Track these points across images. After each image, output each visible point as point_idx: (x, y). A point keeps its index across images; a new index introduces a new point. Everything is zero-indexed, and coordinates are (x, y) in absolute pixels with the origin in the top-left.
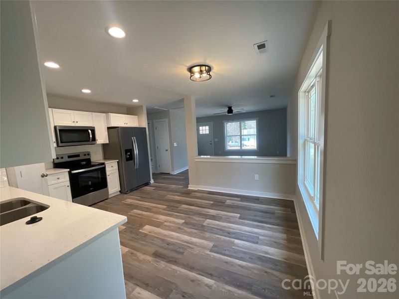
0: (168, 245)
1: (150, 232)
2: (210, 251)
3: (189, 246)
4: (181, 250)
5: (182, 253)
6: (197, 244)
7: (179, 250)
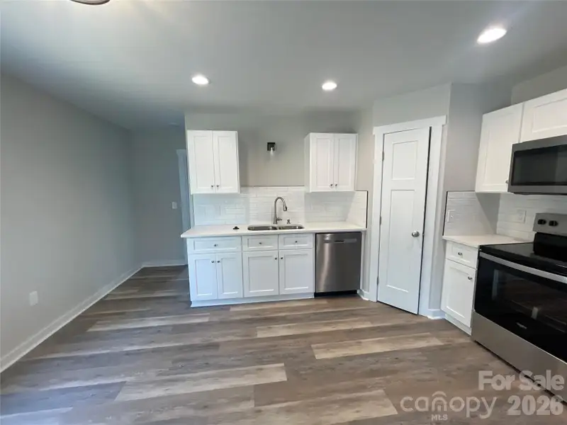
0: (207, 364)
1: (261, 369)
2: (125, 382)
3: (168, 375)
4: (179, 365)
5: (175, 361)
6: (151, 386)
7: (183, 364)
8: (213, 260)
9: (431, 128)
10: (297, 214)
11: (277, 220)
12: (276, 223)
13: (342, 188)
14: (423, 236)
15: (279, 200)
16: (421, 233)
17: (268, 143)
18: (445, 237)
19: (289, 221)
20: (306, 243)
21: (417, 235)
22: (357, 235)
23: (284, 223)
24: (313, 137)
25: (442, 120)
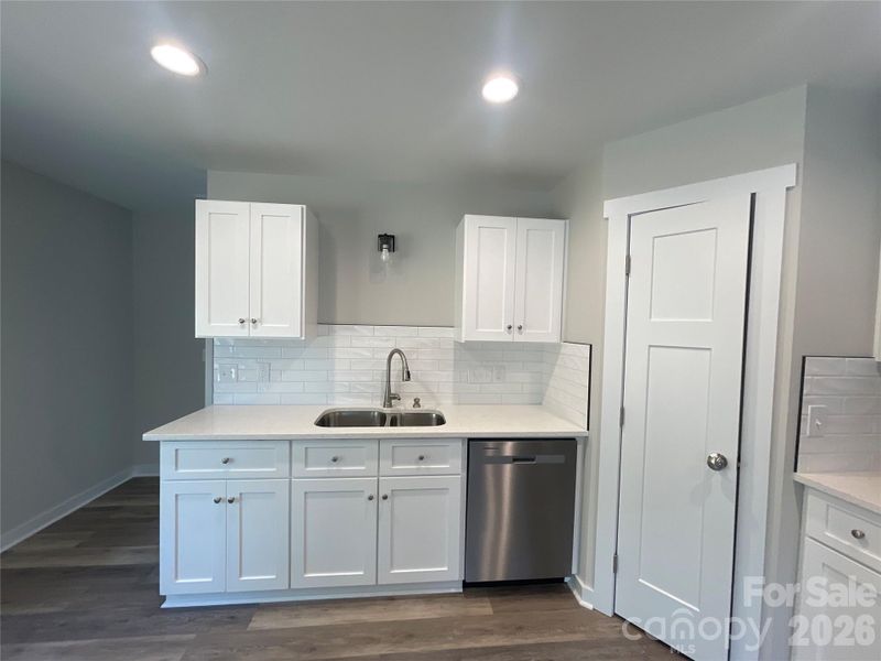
8: (216, 497)
9: (753, 196)
10: (436, 388)
11: (390, 398)
12: (390, 406)
13: (531, 336)
14: (738, 468)
15: (396, 355)
16: (732, 458)
17: (380, 236)
18: (800, 476)
19: (417, 402)
20: (444, 462)
21: (721, 464)
22: (566, 447)
23: (405, 406)
24: (472, 224)
25: (787, 174)
